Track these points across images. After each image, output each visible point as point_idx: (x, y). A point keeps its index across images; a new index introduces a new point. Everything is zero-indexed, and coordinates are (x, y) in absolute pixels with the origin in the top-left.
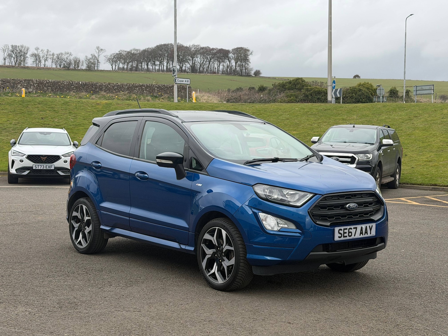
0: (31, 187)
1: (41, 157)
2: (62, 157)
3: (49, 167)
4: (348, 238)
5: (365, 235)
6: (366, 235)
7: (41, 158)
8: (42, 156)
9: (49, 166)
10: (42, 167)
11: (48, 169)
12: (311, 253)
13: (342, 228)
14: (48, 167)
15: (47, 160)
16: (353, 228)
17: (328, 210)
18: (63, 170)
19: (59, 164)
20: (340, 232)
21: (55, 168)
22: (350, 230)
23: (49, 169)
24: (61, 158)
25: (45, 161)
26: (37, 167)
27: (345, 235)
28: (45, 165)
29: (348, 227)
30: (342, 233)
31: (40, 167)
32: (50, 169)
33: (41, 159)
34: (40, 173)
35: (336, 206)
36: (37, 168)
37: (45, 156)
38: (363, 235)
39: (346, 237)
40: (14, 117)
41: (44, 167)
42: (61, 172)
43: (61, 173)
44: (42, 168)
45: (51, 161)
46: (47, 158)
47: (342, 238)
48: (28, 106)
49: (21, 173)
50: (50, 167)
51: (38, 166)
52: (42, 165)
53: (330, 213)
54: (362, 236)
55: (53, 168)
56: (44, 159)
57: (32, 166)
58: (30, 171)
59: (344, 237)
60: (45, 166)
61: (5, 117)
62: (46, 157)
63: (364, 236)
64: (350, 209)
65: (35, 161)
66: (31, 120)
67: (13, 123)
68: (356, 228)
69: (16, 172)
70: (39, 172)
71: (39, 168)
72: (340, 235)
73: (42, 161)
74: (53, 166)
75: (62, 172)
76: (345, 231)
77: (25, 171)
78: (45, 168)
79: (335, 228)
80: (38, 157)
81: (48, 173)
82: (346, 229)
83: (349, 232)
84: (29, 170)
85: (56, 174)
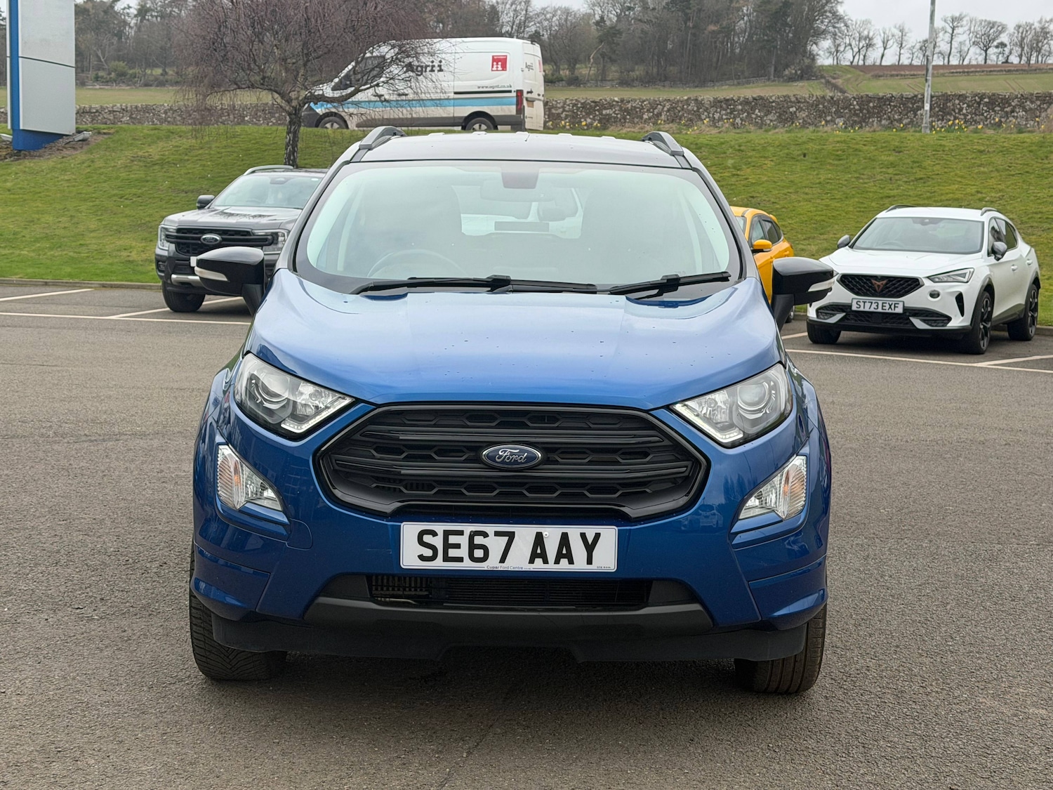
0: (866, 358)
1: (874, 281)
2: (927, 283)
3: (890, 306)
4: (467, 565)
5: (557, 562)
6: (564, 565)
7: (871, 283)
8: (875, 277)
9: (891, 303)
10: (874, 306)
11: (887, 311)
12: (322, 600)
13: (440, 528)
14: (888, 306)
15: (887, 288)
16: (491, 534)
17: (404, 460)
18: (927, 316)
19: (914, 300)
20: (427, 538)
21: (905, 309)
22: (478, 540)
23: (890, 311)
24: (922, 286)
25: (882, 291)
26: (862, 304)
27: (453, 553)
28: (880, 300)
29: (468, 528)
30: (440, 545)
31: (868, 305)
32: (893, 311)
33: (872, 286)
34: (868, 321)
35: (445, 450)
36: (862, 309)
37: (883, 278)
38: (546, 561)
39: (460, 560)
40: (1000, 184)
41: (877, 306)
42: (921, 320)
43: (919, 324)
44: (872, 310)
45: (899, 291)
46: (887, 284)
47: (439, 564)
48: (1047, 157)
49: (826, 317)
50: (893, 307)
51: (864, 302)
52: (874, 302)
53: (411, 470)
54: (539, 565)
55: (899, 310)
56: (879, 286)
57: (850, 302)
58: (844, 314)
59: (447, 558)
60: (880, 303)
61: (977, 184)
62: (884, 282)
63: (551, 567)
64: (495, 464)
65: (859, 289)
66: (1036, 191)
67: (988, 198)
68: (511, 536)
69: (815, 316)
70: (867, 318)
71: (867, 309)
72: (429, 553)
73: (875, 290)
74: (901, 304)
75: (924, 321)
76: (453, 539)
77: (834, 315)
78: (880, 310)
79: (402, 524)
80: (867, 280)
81: (887, 322)
82: (461, 533)
83: (472, 546)
84: (844, 312)
85: (908, 327)
